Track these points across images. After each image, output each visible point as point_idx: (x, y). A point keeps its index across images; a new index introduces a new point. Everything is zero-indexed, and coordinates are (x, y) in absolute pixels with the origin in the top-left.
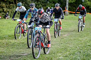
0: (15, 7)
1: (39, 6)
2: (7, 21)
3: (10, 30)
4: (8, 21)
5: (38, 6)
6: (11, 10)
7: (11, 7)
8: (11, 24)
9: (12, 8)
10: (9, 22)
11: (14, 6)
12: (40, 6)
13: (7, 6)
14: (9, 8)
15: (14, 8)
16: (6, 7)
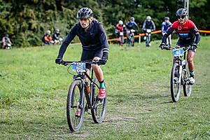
0: (58, 19)
1: (116, 15)
2: (39, 51)
3: (47, 74)
4: (42, 53)
5: (114, 14)
6: (48, 26)
7: (48, 18)
8: (49, 60)
9: (51, 20)
10: (44, 56)
11: (56, 15)
12: (119, 15)
13: (40, 16)
14: (45, 20)
15: (55, 19)
16: (38, 17)
